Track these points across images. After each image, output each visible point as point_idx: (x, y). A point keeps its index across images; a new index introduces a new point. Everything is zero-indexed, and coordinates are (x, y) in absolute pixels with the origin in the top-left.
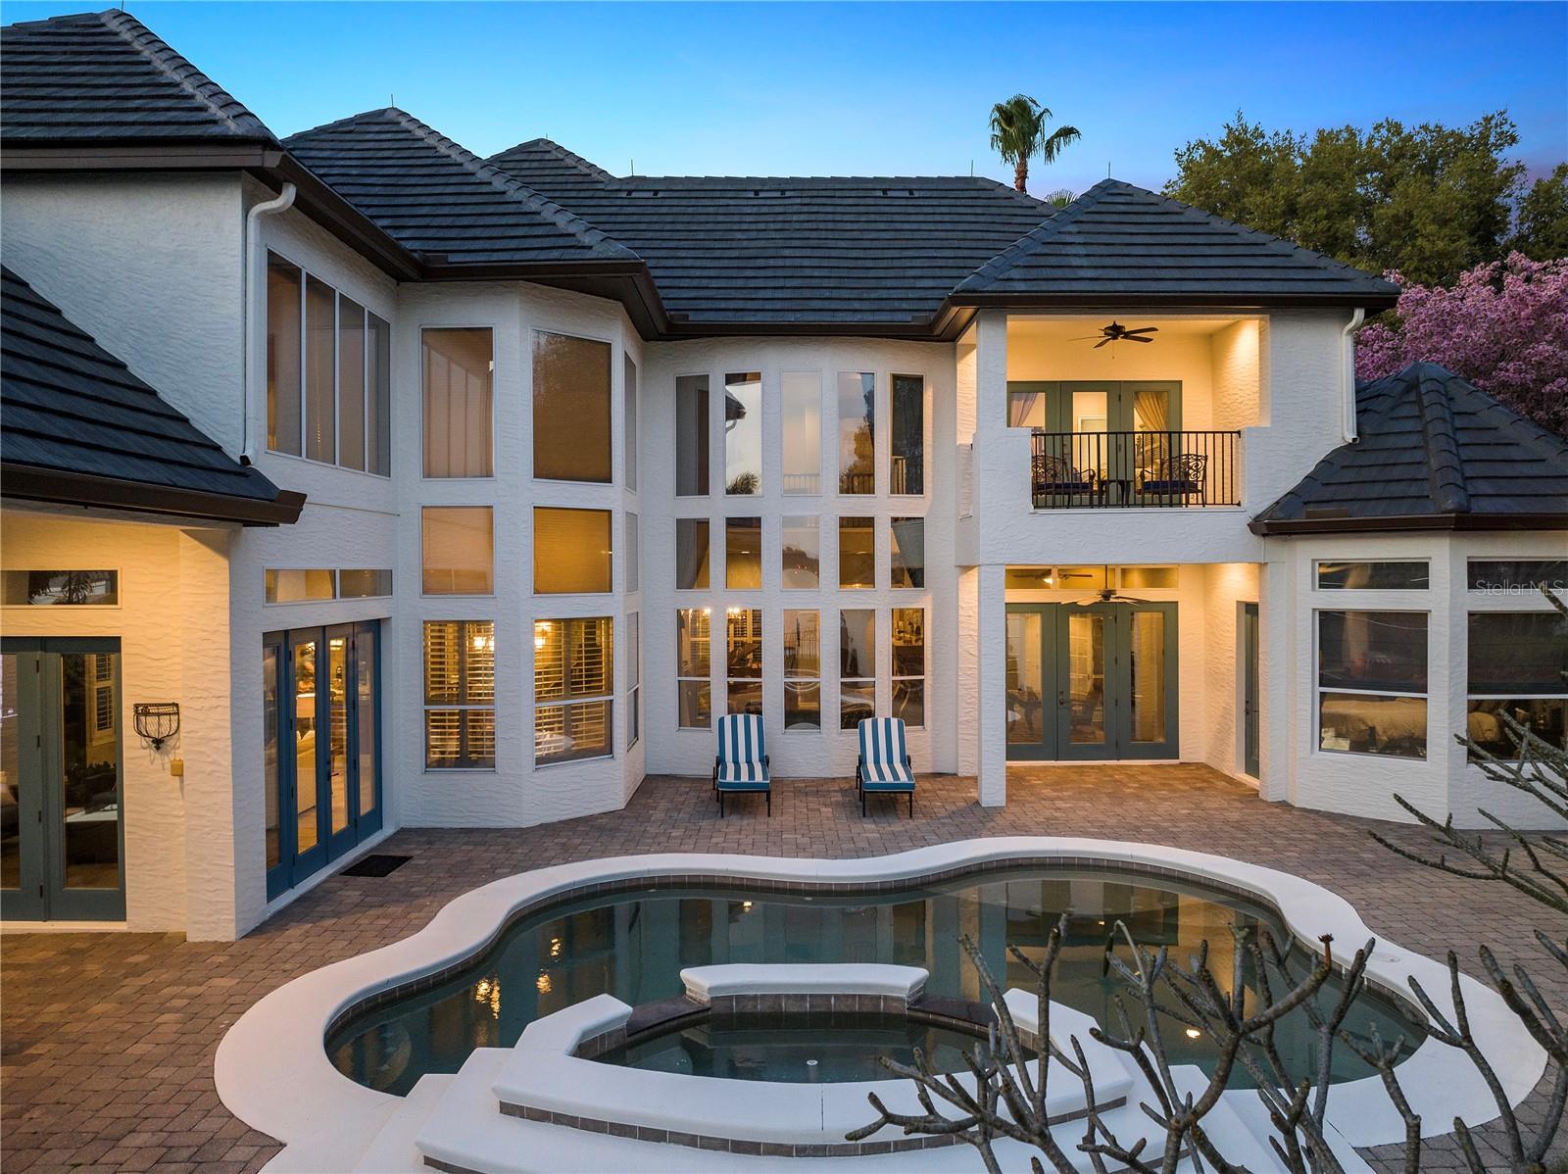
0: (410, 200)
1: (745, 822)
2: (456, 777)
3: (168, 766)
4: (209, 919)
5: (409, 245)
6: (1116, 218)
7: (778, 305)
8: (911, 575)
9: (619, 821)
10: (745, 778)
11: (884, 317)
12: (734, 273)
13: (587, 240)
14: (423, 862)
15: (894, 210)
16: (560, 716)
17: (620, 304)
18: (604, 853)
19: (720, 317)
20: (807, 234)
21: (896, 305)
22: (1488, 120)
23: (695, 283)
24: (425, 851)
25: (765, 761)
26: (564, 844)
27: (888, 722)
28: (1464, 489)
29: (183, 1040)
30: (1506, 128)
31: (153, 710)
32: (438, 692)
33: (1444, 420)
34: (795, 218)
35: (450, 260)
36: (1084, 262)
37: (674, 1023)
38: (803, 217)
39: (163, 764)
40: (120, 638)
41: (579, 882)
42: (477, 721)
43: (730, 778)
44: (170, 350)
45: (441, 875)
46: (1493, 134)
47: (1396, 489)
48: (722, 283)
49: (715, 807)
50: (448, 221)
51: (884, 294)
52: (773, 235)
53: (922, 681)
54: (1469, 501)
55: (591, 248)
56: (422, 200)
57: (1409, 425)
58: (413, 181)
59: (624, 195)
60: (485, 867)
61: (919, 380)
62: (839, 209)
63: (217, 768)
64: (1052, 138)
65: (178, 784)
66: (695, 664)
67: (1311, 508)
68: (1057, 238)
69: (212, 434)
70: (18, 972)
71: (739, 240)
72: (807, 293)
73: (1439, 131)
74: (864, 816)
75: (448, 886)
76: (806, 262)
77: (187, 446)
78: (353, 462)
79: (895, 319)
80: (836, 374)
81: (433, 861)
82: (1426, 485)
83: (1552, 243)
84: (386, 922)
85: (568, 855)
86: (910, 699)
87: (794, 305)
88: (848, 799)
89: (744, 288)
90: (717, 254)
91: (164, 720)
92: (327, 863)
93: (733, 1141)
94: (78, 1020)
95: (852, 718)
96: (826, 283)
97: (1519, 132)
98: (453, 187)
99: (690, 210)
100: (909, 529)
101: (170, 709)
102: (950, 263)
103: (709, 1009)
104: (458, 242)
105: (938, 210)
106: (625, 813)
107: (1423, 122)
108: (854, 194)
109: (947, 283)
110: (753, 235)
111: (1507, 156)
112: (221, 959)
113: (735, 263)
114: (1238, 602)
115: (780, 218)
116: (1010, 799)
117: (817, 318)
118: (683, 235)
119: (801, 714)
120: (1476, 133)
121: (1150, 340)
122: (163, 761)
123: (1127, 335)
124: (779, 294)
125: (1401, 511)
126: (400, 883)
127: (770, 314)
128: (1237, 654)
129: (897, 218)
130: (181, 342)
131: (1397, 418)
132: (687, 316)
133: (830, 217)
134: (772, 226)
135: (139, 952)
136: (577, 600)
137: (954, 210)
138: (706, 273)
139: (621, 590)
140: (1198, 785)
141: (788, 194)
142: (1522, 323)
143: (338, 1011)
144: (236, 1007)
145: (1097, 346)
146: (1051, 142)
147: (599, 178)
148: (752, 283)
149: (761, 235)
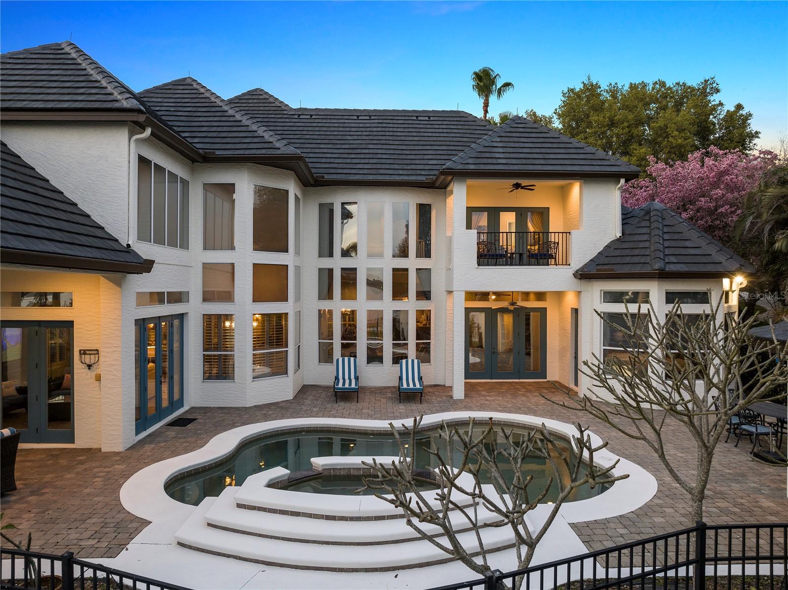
0: (197, 124)
1: (346, 405)
2: (216, 384)
3: (94, 376)
4: (112, 442)
5: (198, 146)
6: (518, 135)
7: (366, 172)
8: (424, 295)
9: (290, 405)
10: (347, 386)
11: (413, 178)
12: (346, 156)
14: (202, 421)
15: (421, 126)
16: (264, 357)
17: (293, 172)
18: (282, 418)
19: (339, 177)
20: (380, 138)
21: (419, 172)
22: (706, 81)
23: (328, 160)
24: (203, 416)
25: (357, 378)
26: (265, 414)
27: (413, 361)
28: (664, 260)
29: (106, 487)
30: (714, 85)
31: (88, 352)
32: (208, 346)
33: (659, 228)
34: (375, 129)
35: (216, 153)
36: (502, 156)
37: (308, 478)
38: (379, 129)
39: (91, 376)
40: (73, 321)
41: (271, 429)
42: (226, 359)
43: (340, 385)
44: (97, 198)
45: (210, 426)
46: (708, 88)
47: (636, 259)
48: (340, 161)
49: (334, 398)
50: (215, 134)
51: (413, 167)
52: (364, 138)
53: (430, 342)
54: (665, 266)
55: (279, 149)
56: (203, 124)
57: (645, 230)
58: (199, 114)
59: (296, 117)
60: (229, 423)
61: (430, 206)
62: (396, 126)
63: (115, 377)
64: (501, 87)
65: (98, 384)
66: (325, 332)
67: (600, 267)
68: (491, 144)
69: (115, 234)
70: (31, 463)
71: (349, 140)
72: (379, 166)
73: (684, 86)
74: (400, 403)
75: (214, 430)
76: (379, 151)
77: (104, 240)
78: (172, 244)
79: (418, 179)
80: (391, 204)
81: (207, 421)
82: (648, 258)
83: (733, 141)
84: (188, 444)
85: (266, 418)
86: (424, 351)
87: (373, 172)
88: (394, 395)
89: (350, 163)
90: (339, 146)
91: (92, 356)
92: (160, 421)
93: (326, 515)
94: (61, 480)
95: (397, 359)
96: (387, 161)
97: (720, 87)
98: (217, 118)
99: (327, 125)
100: (424, 274)
101: (95, 352)
102: (445, 152)
103: (321, 474)
104: (220, 145)
105: (441, 126)
106: (293, 401)
107: (677, 81)
108: (403, 118)
109: (442, 162)
110: (355, 137)
111: (715, 99)
112: (117, 458)
113: (347, 151)
114: (571, 308)
115: (368, 129)
116: (466, 396)
117: (383, 178)
118: (323, 137)
119: (374, 356)
120: (701, 87)
121: (534, 190)
122: (91, 374)
123: (523, 188)
124: (366, 166)
125: (637, 269)
126: (192, 429)
127: (362, 176)
128: (571, 332)
129: (422, 130)
130: (101, 195)
131: (640, 227)
132: (324, 176)
133: (391, 129)
134: (364, 133)
135: (81, 456)
136: (272, 305)
137: (448, 127)
138: (333, 156)
139: (292, 301)
140: (552, 390)
141: (372, 118)
142: (711, 180)
143: (168, 478)
144: (127, 476)
145: (510, 192)
146: (500, 89)
147: (285, 108)
148: (354, 161)
149: (359, 138)
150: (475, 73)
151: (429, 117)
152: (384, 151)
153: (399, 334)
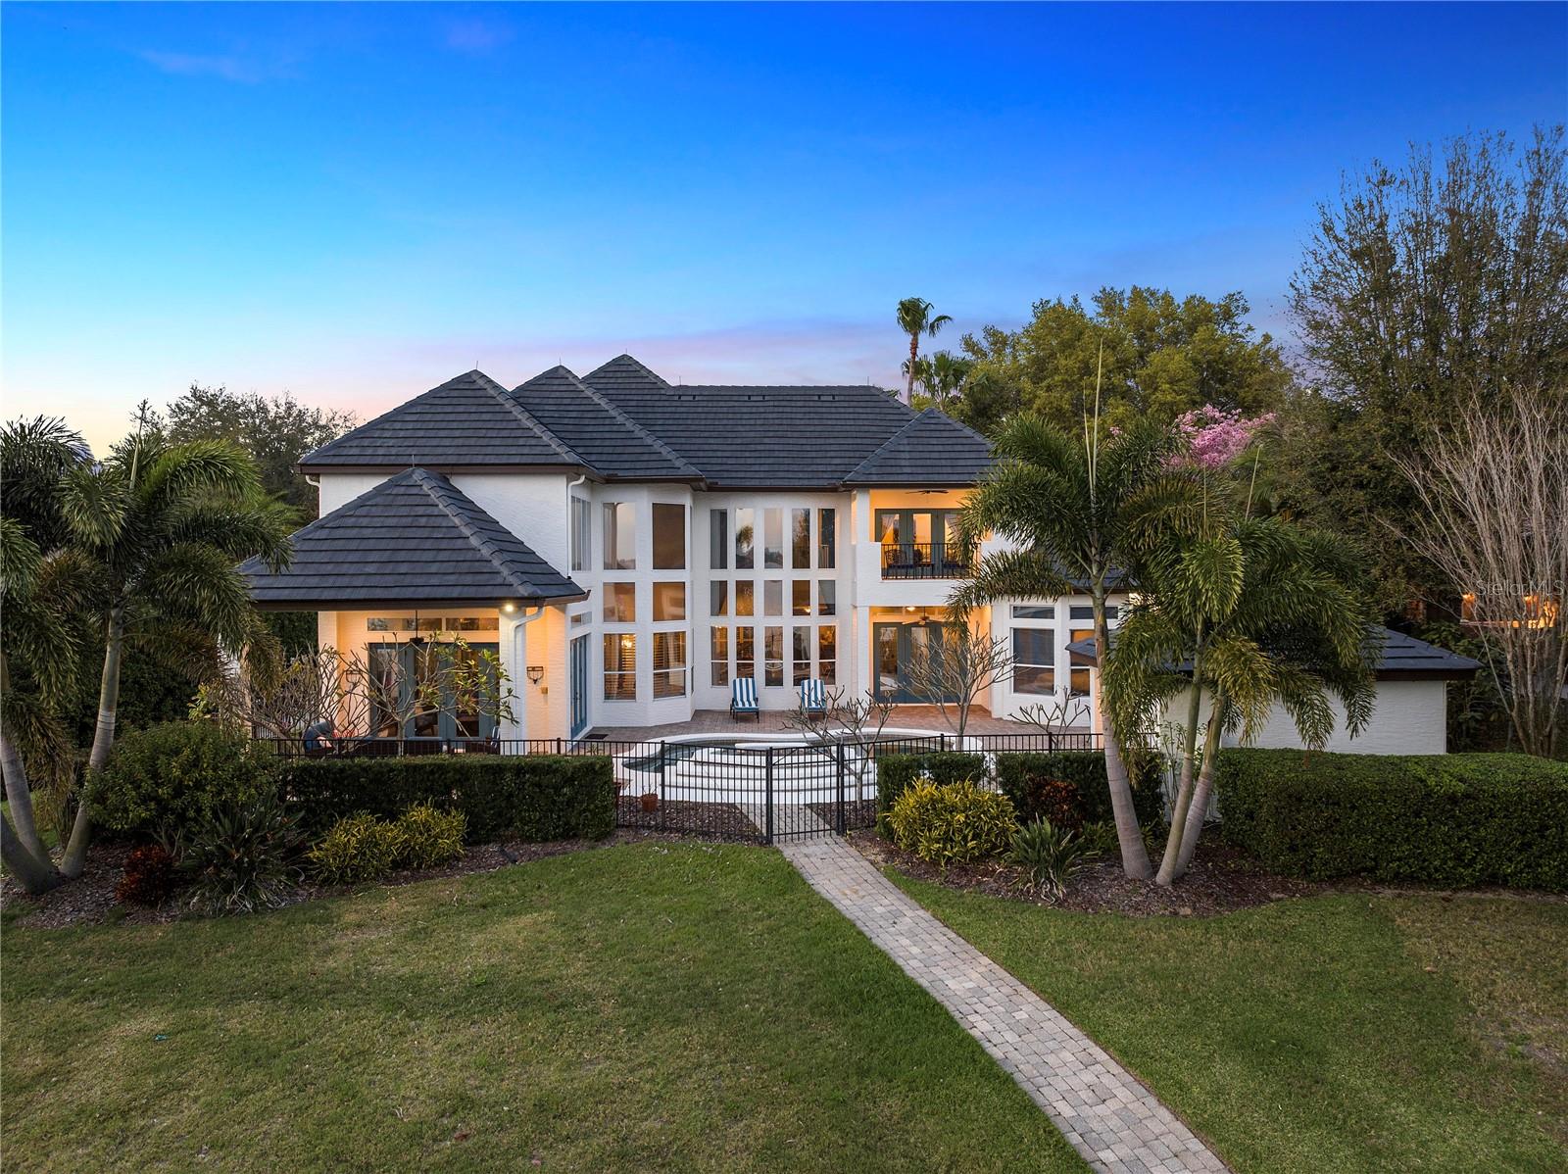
1: (747, 725)
2: (616, 704)
8: (828, 609)
10: (747, 706)
11: (815, 483)
13: (677, 464)
14: (614, 736)
15: (824, 410)
17: (689, 485)
21: (821, 473)
22: (1231, 296)
23: (720, 461)
24: (611, 733)
25: (756, 700)
26: (670, 731)
27: (816, 682)
31: (534, 669)
32: (609, 667)
34: (770, 416)
36: (907, 463)
38: (775, 416)
42: (628, 679)
43: (739, 706)
44: (540, 537)
46: (1234, 306)
48: (733, 461)
51: (814, 468)
52: (758, 428)
53: (835, 662)
55: (679, 468)
58: (587, 422)
59: (676, 398)
61: (833, 511)
62: (794, 410)
63: (560, 690)
64: (933, 323)
66: (719, 652)
69: (557, 568)
71: (741, 431)
72: (776, 468)
74: (802, 723)
76: (776, 447)
79: (820, 484)
80: (791, 510)
85: (674, 734)
86: (828, 673)
87: (770, 475)
91: (538, 673)
92: (577, 736)
95: (799, 680)
97: (1250, 303)
98: (607, 427)
99: (714, 410)
100: (828, 587)
101: (540, 669)
105: (847, 410)
106: (690, 723)
108: (803, 398)
115: (763, 416)
116: (872, 717)
119: (774, 679)
121: (947, 493)
122: (537, 688)
124: (762, 468)
127: (759, 480)
129: (825, 416)
130: (544, 534)
132: (717, 482)
133: (789, 415)
134: (759, 422)
136: (671, 624)
137: (856, 410)
138: (725, 454)
139: (689, 618)
141: (766, 398)
146: (932, 326)
147: (662, 385)
148: (749, 461)
149: (753, 428)
150: (902, 303)
151: (834, 396)
152: (781, 447)
153: (800, 653)
